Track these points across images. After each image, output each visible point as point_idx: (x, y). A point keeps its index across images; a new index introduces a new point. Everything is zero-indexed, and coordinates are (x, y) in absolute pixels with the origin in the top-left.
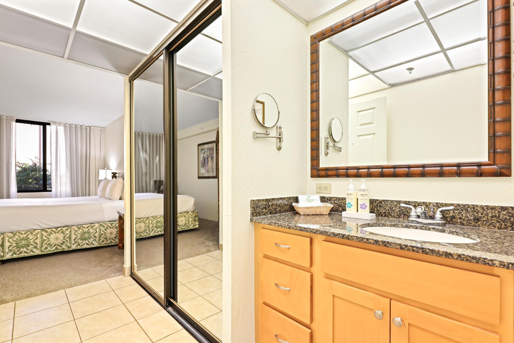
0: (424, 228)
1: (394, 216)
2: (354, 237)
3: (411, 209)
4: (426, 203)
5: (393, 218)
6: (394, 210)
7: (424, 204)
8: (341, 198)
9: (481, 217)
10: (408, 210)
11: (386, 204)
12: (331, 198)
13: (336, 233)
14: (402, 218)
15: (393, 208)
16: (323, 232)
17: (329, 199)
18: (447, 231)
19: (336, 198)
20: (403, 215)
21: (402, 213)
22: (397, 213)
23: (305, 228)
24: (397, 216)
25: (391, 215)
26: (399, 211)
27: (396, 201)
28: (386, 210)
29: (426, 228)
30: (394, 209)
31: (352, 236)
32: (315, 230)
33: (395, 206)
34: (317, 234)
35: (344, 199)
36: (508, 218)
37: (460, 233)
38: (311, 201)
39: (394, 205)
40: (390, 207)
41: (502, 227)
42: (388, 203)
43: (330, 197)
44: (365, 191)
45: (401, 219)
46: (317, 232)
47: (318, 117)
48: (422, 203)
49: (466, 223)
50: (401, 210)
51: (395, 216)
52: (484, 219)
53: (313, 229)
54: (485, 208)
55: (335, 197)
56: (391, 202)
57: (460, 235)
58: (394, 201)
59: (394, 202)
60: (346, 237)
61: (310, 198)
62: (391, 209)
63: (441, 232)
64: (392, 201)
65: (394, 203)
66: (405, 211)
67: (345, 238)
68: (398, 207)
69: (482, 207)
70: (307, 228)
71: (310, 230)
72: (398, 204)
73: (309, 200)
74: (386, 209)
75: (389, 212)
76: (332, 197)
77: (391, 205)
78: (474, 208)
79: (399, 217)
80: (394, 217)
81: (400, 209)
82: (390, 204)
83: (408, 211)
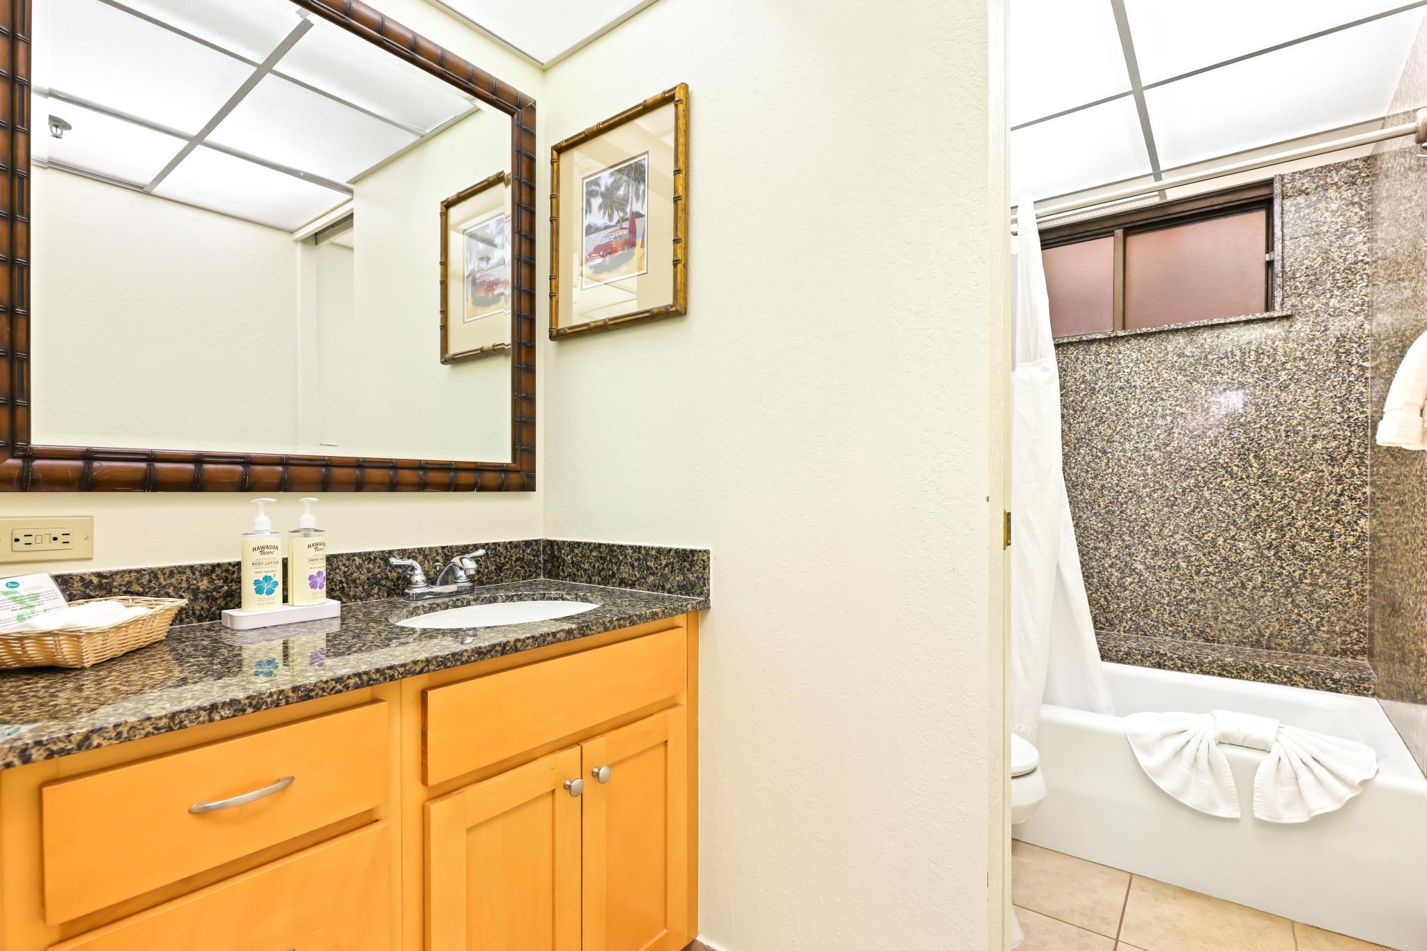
0: (459, 603)
1: (356, 595)
2: (528, 641)
3: (413, 569)
4: (424, 551)
5: (353, 600)
6: (356, 578)
7: (420, 553)
8: (162, 570)
9: (504, 565)
10: (389, 574)
11: (334, 566)
12: (106, 577)
13: (485, 648)
14: (376, 596)
15: (352, 574)
16: (449, 659)
17: (95, 580)
18: (500, 598)
19: (138, 571)
20: (376, 589)
21: (375, 583)
22: (363, 586)
23: (383, 670)
24: (362, 593)
25: (348, 595)
26: (368, 579)
27: (360, 555)
28: (333, 583)
29: (463, 603)
30: (355, 575)
31: (524, 641)
32: (422, 661)
33: (359, 567)
34: (428, 671)
35: (179, 573)
36: (532, 558)
37: (526, 595)
38: (32, 603)
39: (356, 566)
40: (344, 572)
41: (527, 575)
42: (339, 563)
43: (99, 575)
44: (313, 533)
45: (373, 600)
46: (428, 666)
47: (25, 209)
48: (416, 551)
49: (486, 579)
50: (372, 575)
51: (358, 594)
52: (508, 567)
53: (415, 663)
54: (508, 546)
55: (130, 571)
56: (348, 559)
57: (526, 598)
58: (354, 555)
59: (356, 558)
60: (511, 647)
61: (21, 591)
62: (347, 579)
63: (490, 602)
64: (350, 557)
65: (355, 560)
66: (381, 576)
67: (508, 651)
68: (365, 570)
69: (505, 545)
70: (391, 668)
71: (402, 670)
72: (364, 561)
73: (21, 602)
74: (333, 581)
75: (343, 587)
76: (117, 573)
77: (347, 567)
78: (495, 549)
79: (369, 595)
80: (355, 597)
81: (370, 575)
82: (344, 565)
83: (386, 575)
